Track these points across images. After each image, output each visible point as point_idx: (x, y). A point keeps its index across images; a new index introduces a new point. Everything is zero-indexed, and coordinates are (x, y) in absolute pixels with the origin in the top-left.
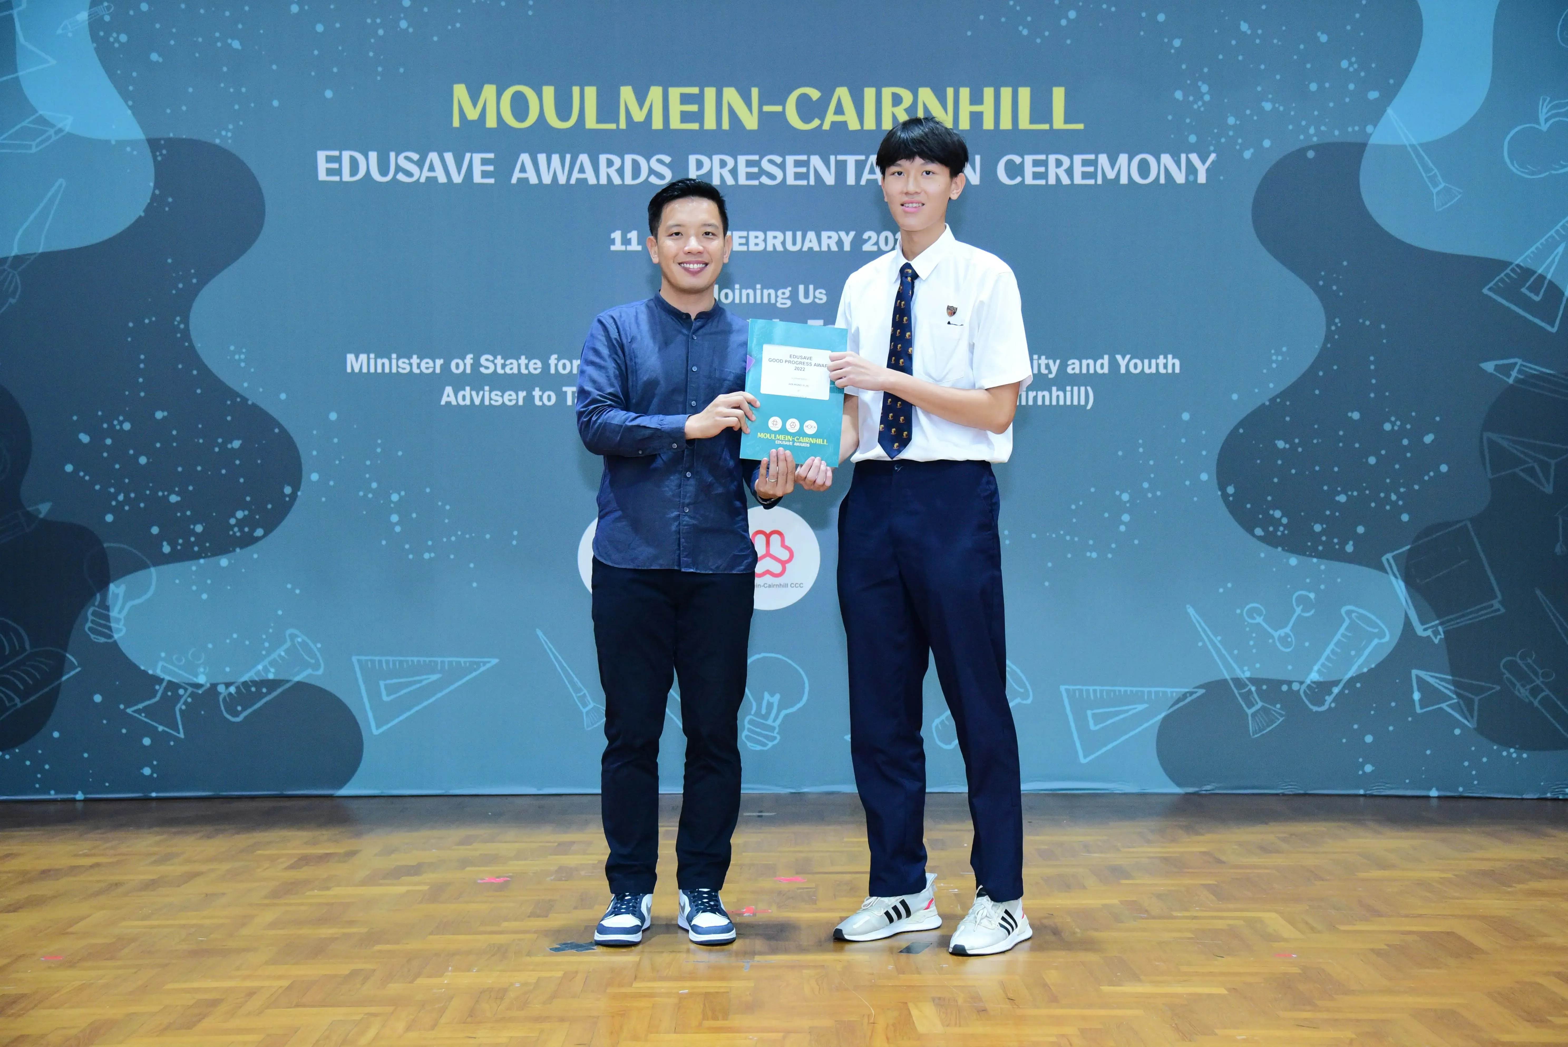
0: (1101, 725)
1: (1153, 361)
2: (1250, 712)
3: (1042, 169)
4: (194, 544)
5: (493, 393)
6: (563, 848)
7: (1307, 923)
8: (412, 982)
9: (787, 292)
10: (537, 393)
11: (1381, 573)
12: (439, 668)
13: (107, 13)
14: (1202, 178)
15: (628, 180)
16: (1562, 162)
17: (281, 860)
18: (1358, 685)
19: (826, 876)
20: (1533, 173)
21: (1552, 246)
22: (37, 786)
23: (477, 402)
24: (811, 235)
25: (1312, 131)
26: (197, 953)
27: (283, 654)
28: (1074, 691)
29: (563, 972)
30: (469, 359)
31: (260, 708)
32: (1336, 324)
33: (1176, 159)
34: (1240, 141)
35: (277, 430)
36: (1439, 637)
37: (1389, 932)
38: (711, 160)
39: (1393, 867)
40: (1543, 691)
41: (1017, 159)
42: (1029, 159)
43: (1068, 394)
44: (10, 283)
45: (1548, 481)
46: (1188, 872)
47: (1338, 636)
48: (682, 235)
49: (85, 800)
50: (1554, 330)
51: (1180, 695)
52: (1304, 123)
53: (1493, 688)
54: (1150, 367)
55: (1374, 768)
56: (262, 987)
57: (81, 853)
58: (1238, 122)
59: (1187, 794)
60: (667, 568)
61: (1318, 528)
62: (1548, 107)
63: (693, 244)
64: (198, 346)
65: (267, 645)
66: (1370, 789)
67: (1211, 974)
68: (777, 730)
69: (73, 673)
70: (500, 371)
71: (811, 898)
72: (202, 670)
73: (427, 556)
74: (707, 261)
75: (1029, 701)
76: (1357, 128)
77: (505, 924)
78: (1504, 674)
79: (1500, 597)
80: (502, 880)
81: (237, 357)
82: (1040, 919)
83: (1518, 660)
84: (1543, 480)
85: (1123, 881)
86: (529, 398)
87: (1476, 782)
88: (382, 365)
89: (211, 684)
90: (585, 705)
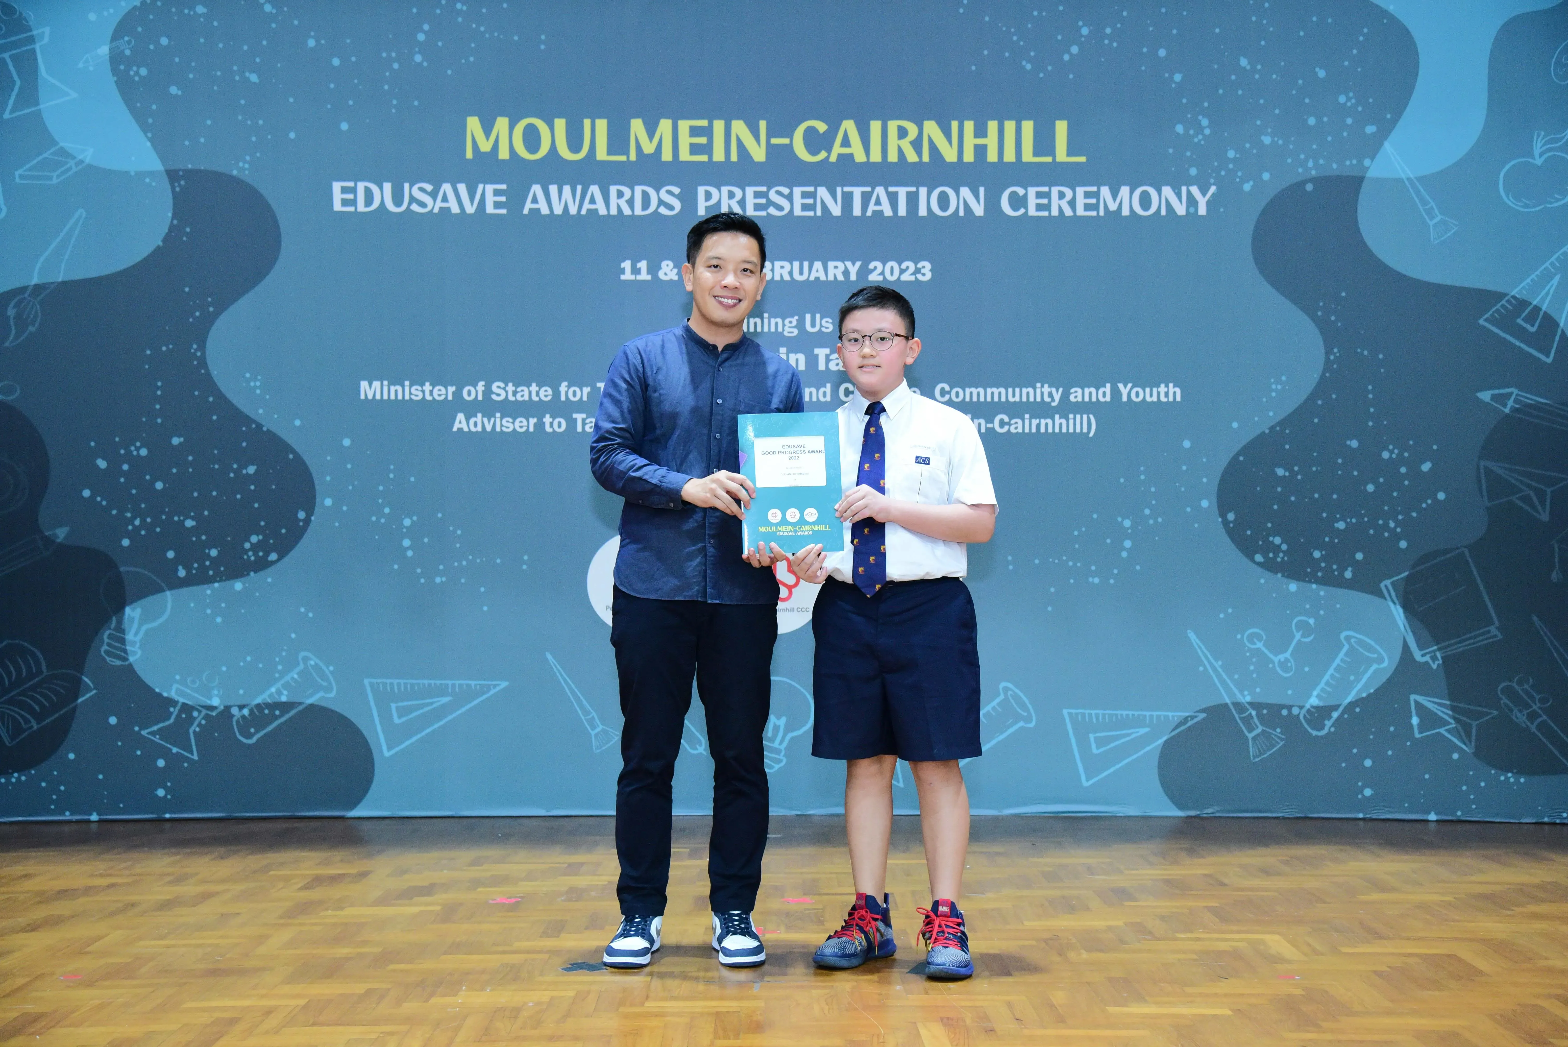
0: (1105, 748)
1: (1155, 390)
2: (1250, 736)
3: (1045, 201)
4: (209, 568)
5: (504, 421)
6: (573, 869)
7: (1309, 945)
8: (427, 1001)
9: (794, 320)
10: (547, 419)
11: (1378, 598)
12: (450, 690)
13: (127, 46)
14: (1202, 210)
15: (638, 211)
16: (1556, 196)
17: (294, 881)
18: (1358, 710)
19: (838, 897)
20: (1526, 206)
21: (1547, 277)
22: (52, 807)
23: (489, 428)
24: (818, 265)
25: (1310, 164)
26: (214, 973)
27: (296, 676)
28: (1077, 714)
29: (575, 992)
30: (481, 386)
31: (273, 731)
32: (1335, 354)
33: (1176, 191)
34: (1240, 174)
35: (291, 456)
36: (1437, 663)
37: (1392, 954)
38: (720, 191)
39: (1393, 890)
40: (1540, 716)
41: (1021, 191)
42: (1032, 191)
43: (1071, 422)
44: (30, 312)
45: (1544, 510)
46: (1191, 895)
47: (1337, 661)
48: (721, 268)
49: (100, 821)
50: (1549, 360)
51: (1181, 719)
52: (1303, 156)
53: (1491, 713)
54: (1151, 395)
55: (1373, 792)
56: (280, 1006)
57: (96, 873)
58: (1238, 156)
59: (1188, 817)
61: (1317, 554)
62: (1542, 142)
63: (730, 280)
64: (214, 373)
65: (280, 667)
66: (1369, 812)
67: (1216, 995)
68: (783, 753)
69: (88, 696)
70: (511, 398)
71: (818, 919)
72: (216, 692)
73: (438, 580)
74: (741, 298)
75: (1032, 725)
76: (1354, 162)
77: (517, 945)
78: (1501, 699)
79: (1497, 623)
80: (513, 900)
81: (252, 384)
82: (1046, 941)
83: (1515, 685)
84: (1539, 508)
85: (1126, 903)
86: (540, 425)
87: (1474, 806)
88: (395, 392)
89: (224, 707)
90: (593, 728)
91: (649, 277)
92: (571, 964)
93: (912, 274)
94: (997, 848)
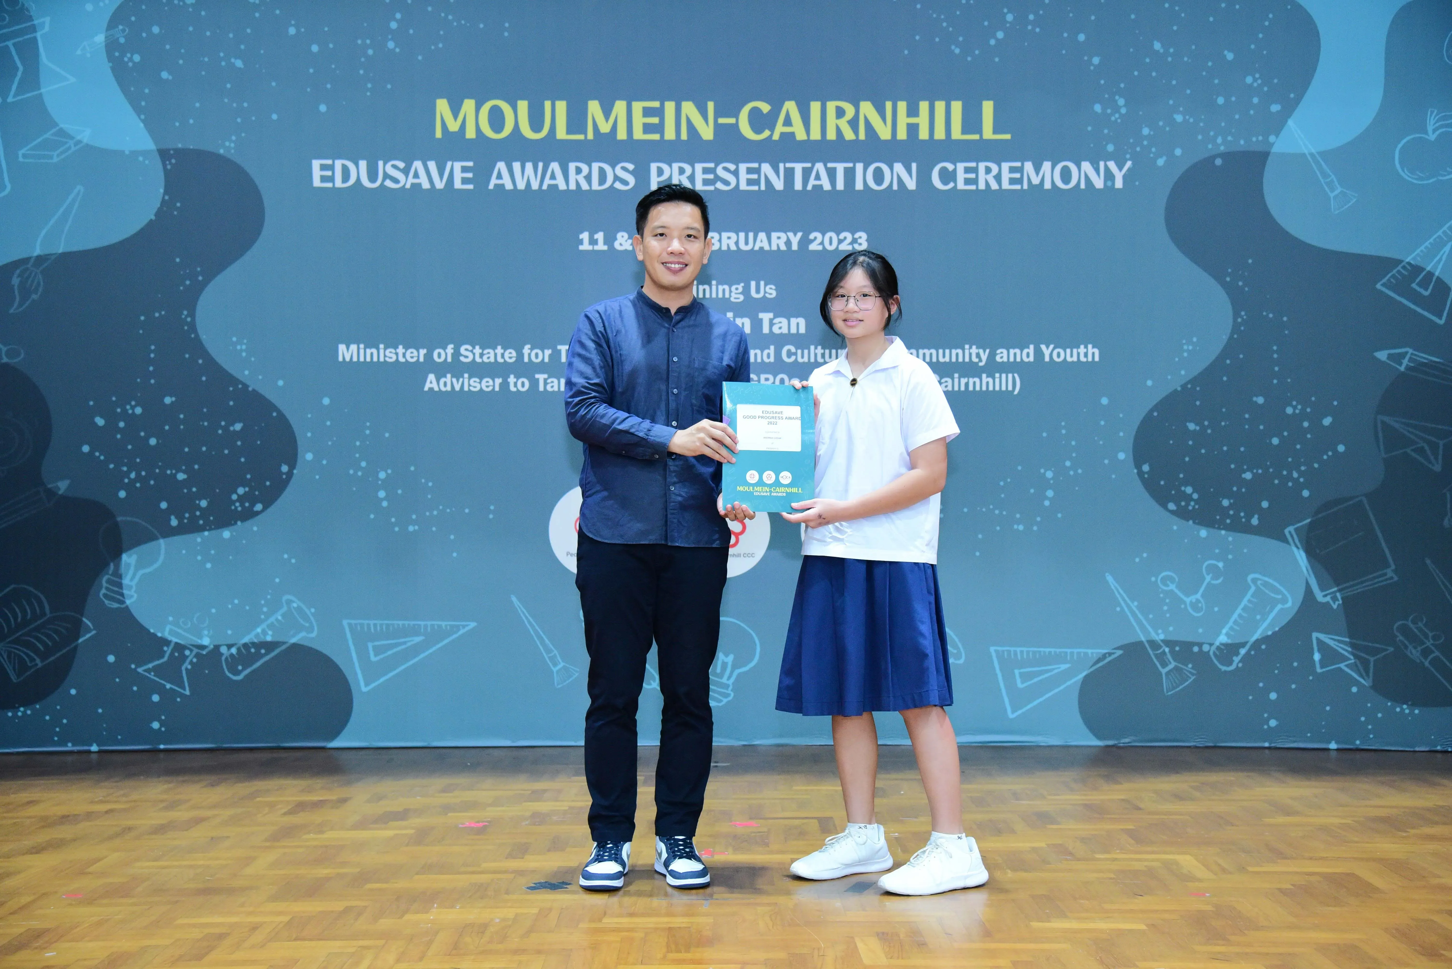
0: (1029, 683)
1: (1075, 351)
2: (1164, 671)
3: (973, 176)
4: (200, 517)
5: (472, 380)
6: (537, 796)
7: (1218, 864)
8: (400, 918)
9: (740, 287)
10: (512, 379)
11: (1283, 544)
12: (422, 630)
13: (121, 34)
14: (1119, 184)
15: (595, 186)
16: (1448, 169)
17: (279, 806)
18: (1263, 647)
19: (776, 820)
20: (1419, 178)
21: (1439, 245)
22: (56, 739)
23: (457, 388)
24: (762, 236)
25: (1219, 140)
26: (206, 891)
27: (280, 618)
28: (1003, 651)
29: (539, 909)
30: (450, 349)
31: (259, 668)
32: (1242, 317)
33: (1095, 166)
34: (1153, 150)
35: (275, 414)
36: (1337, 603)
37: (1297, 873)
38: (671, 167)
39: (1296, 813)
40: (1433, 652)
41: (950, 167)
42: (961, 167)
43: (997, 381)
44: (33, 281)
45: (1436, 459)
46: (1109, 818)
47: (1245, 602)
49: (99, 752)
50: (1442, 322)
51: (1100, 656)
52: (1212, 133)
53: (1387, 650)
54: (1072, 356)
55: (1278, 723)
56: (265, 922)
57: (96, 800)
58: (1152, 133)
59: (1107, 747)
60: (655, 542)
61: (1226, 503)
62: (1436, 119)
63: (676, 245)
64: (203, 337)
65: (265, 609)
66: (1274, 742)
67: (1132, 911)
68: (731, 688)
69: (88, 636)
70: (478, 360)
71: (762, 841)
72: (206, 632)
73: (411, 528)
74: (686, 263)
75: (962, 661)
76: (1261, 138)
77: (484, 865)
78: (1397, 636)
79: (1393, 567)
80: (481, 824)
81: (239, 347)
83: (1410, 623)
84: (1432, 458)
85: (1049, 826)
86: (505, 385)
87: (1371, 736)
88: (371, 355)
89: (214, 646)
90: (555, 665)
91: (605, 248)
92: (535, 884)
93: (850, 244)
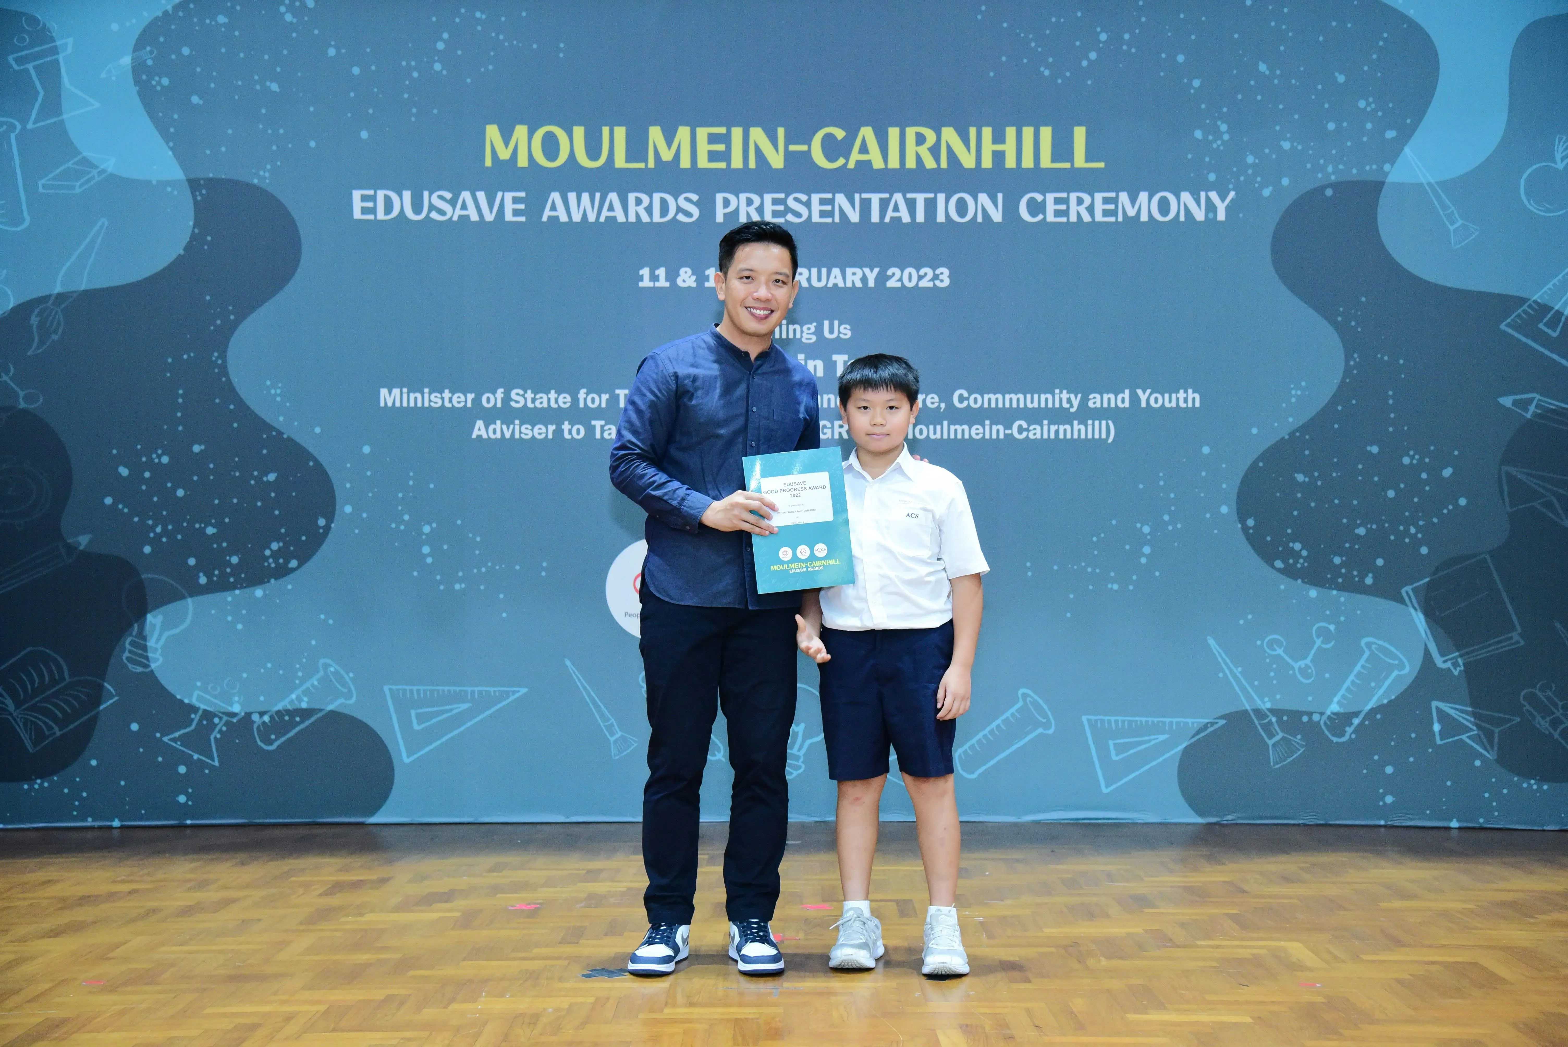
0: (1124, 755)
1: (1174, 396)
2: (1270, 743)
3: (1063, 207)
4: (230, 575)
5: (523, 427)
6: (592, 875)
7: (1330, 953)
8: (446, 1007)
9: (813, 327)
10: (566, 426)
11: (1399, 605)
12: (469, 696)
13: (150, 56)
14: (1221, 216)
15: (657, 218)
17: (314, 887)
18: (1379, 716)
20: (1547, 210)
22: (75, 813)
23: (508, 435)
24: (836, 271)
25: (1330, 169)
26: (236, 978)
27: (316, 683)
28: (1096, 721)
29: (595, 998)
30: (500, 394)
31: (293, 737)
32: (1354, 360)
33: (1195, 197)
34: (1259, 179)
35: (311, 464)
36: (1458, 669)
37: (1416, 962)
38: (737, 197)
39: (1413, 897)
40: (1563, 723)
41: (1039, 197)
42: (1050, 197)
43: (1090, 428)
44: (53, 321)
46: (1211, 902)
47: (1358, 668)
48: (753, 279)
49: (122, 827)
51: (1201, 726)
52: (1322, 162)
53: (1513, 720)
54: (1170, 401)
55: (1394, 799)
56: (300, 1012)
57: (119, 879)
58: (1257, 161)
59: (1209, 824)
61: (1337, 560)
62: (1564, 147)
63: (763, 292)
64: (235, 380)
65: (300, 674)
66: (1390, 819)
67: (1236, 1002)
68: (802, 760)
69: (110, 702)
70: (530, 405)
72: (236, 699)
73: (457, 587)
74: (773, 309)
75: (1051, 731)
76: (1374, 167)
77: (536, 951)
78: (1524, 706)
79: (1519, 630)
80: (533, 907)
81: (273, 392)
82: (1065, 947)
83: (1537, 692)
84: (1562, 514)
85: (1146, 910)
86: (559, 432)
87: (1496, 814)
88: (415, 399)
89: (246, 713)
90: (612, 734)
91: (667, 284)
92: (590, 970)
93: (930, 281)
94: (1017, 855)
